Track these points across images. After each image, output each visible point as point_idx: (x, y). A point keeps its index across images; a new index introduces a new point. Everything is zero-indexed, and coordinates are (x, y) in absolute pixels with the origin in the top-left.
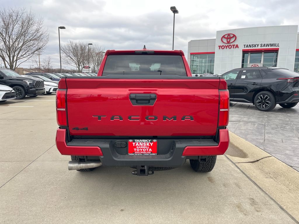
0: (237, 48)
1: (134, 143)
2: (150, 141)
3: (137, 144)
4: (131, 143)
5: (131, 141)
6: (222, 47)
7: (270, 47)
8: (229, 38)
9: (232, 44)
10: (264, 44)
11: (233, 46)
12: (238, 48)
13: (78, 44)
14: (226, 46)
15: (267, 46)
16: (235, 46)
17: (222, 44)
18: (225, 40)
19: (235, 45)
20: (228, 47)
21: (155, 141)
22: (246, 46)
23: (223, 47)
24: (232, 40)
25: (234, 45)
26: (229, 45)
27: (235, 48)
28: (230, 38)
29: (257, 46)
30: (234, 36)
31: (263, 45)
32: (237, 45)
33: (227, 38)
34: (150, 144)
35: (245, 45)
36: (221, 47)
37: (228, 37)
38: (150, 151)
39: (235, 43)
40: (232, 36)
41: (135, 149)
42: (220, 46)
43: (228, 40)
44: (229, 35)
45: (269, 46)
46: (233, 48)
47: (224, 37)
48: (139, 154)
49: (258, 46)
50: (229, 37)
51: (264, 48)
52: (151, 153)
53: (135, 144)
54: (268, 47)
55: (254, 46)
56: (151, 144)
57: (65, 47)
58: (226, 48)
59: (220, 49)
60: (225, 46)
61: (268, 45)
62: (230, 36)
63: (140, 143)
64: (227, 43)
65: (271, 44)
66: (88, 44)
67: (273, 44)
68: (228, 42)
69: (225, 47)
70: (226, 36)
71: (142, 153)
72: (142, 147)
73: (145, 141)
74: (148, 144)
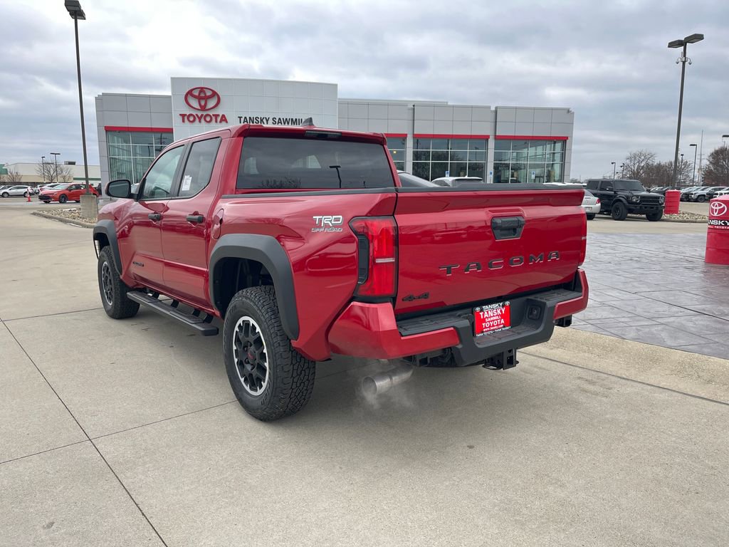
0: (224, 123)
1: (481, 314)
2: (501, 305)
3: (486, 315)
4: (479, 314)
5: (478, 309)
6: (188, 119)
7: (290, 126)
8: (202, 98)
9: (211, 113)
10: (280, 119)
11: (214, 118)
12: (227, 122)
14: (200, 115)
15: (285, 124)
16: (219, 119)
17: (187, 111)
18: (195, 103)
19: (218, 115)
20: (203, 120)
21: (507, 303)
22: (242, 119)
23: (191, 119)
24: (211, 103)
25: (216, 116)
26: (205, 113)
27: (221, 122)
28: (207, 98)
29: (264, 120)
30: (214, 94)
31: (277, 121)
32: (223, 116)
33: (199, 98)
34: (501, 311)
35: (240, 118)
36: (186, 118)
37: (199, 94)
38: (502, 324)
39: (219, 111)
40: (209, 93)
41: (484, 324)
42: (183, 116)
43: (203, 103)
44: (202, 90)
45: (288, 124)
46: (216, 121)
47: (190, 93)
48: (489, 333)
49: (267, 121)
50: (202, 95)
51: (279, 126)
52: (504, 327)
53: (483, 315)
54: (286, 126)
55: (259, 120)
56: (503, 311)
58: (200, 121)
59: (183, 121)
60: (197, 115)
61: (286, 121)
62: (205, 94)
63: (489, 312)
64: (199, 108)
65: (292, 119)
67: (296, 119)
68: (203, 108)
69: (197, 120)
70: (196, 93)
71: (493, 330)
72: (492, 319)
73: (495, 306)
74: (499, 311)
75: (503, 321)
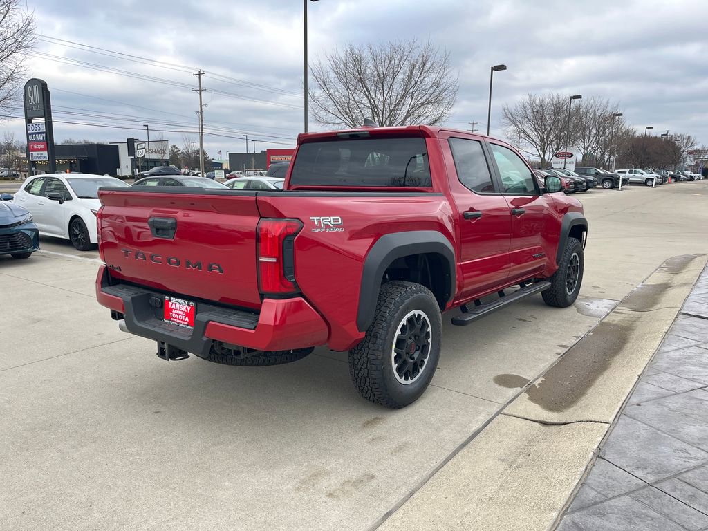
1: (170, 303)
2: (186, 302)
3: (173, 307)
4: (168, 302)
5: (167, 298)
13: (547, 101)
21: (192, 304)
34: (187, 309)
38: (187, 321)
41: (171, 314)
48: (175, 323)
52: (187, 325)
53: (172, 305)
56: (189, 309)
57: (516, 110)
63: (177, 305)
66: (571, 98)
71: (178, 323)
72: (178, 312)
73: (181, 301)
74: (185, 308)
75: (187, 319)
